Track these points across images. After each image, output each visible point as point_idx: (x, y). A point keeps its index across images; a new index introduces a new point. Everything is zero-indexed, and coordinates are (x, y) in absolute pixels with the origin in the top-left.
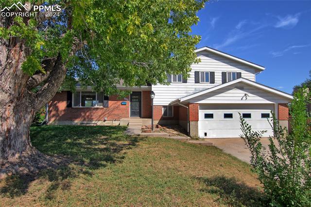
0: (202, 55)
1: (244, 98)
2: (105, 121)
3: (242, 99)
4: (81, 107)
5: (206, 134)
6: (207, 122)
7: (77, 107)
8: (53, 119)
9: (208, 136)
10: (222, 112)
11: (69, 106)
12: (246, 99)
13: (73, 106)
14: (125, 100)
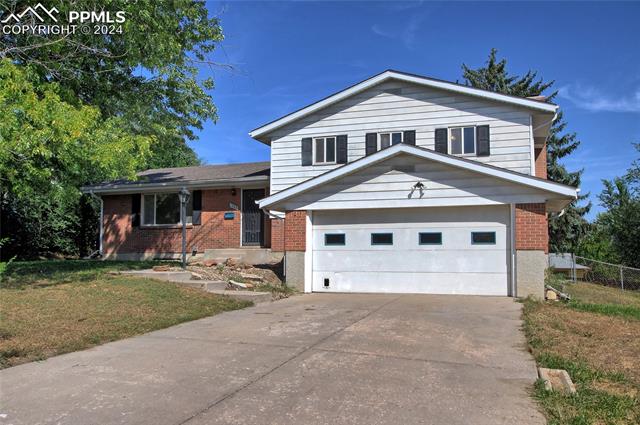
0: (387, 91)
1: (417, 193)
2: (194, 253)
3: (410, 196)
4: (155, 225)
5: (327, 282)
6: (330, 254)
7: (149, 225)
8: (110, 251)
9: (332, 288)
10: (367, 230)
11: (136, 223)
12: (422, 194)
13: (142, 224)
14: (232, 209)
